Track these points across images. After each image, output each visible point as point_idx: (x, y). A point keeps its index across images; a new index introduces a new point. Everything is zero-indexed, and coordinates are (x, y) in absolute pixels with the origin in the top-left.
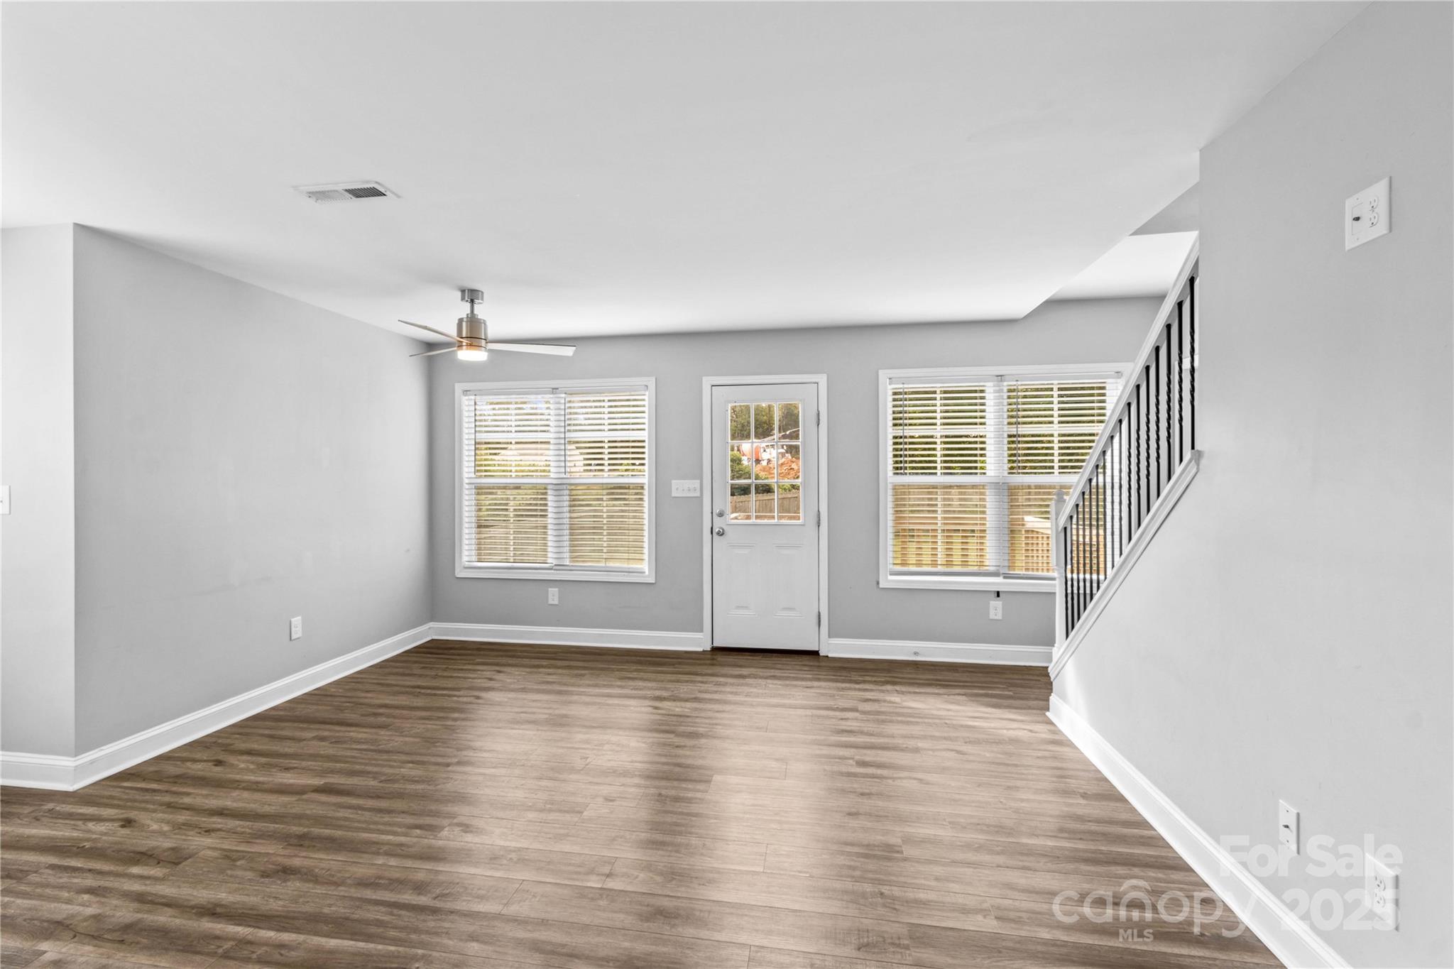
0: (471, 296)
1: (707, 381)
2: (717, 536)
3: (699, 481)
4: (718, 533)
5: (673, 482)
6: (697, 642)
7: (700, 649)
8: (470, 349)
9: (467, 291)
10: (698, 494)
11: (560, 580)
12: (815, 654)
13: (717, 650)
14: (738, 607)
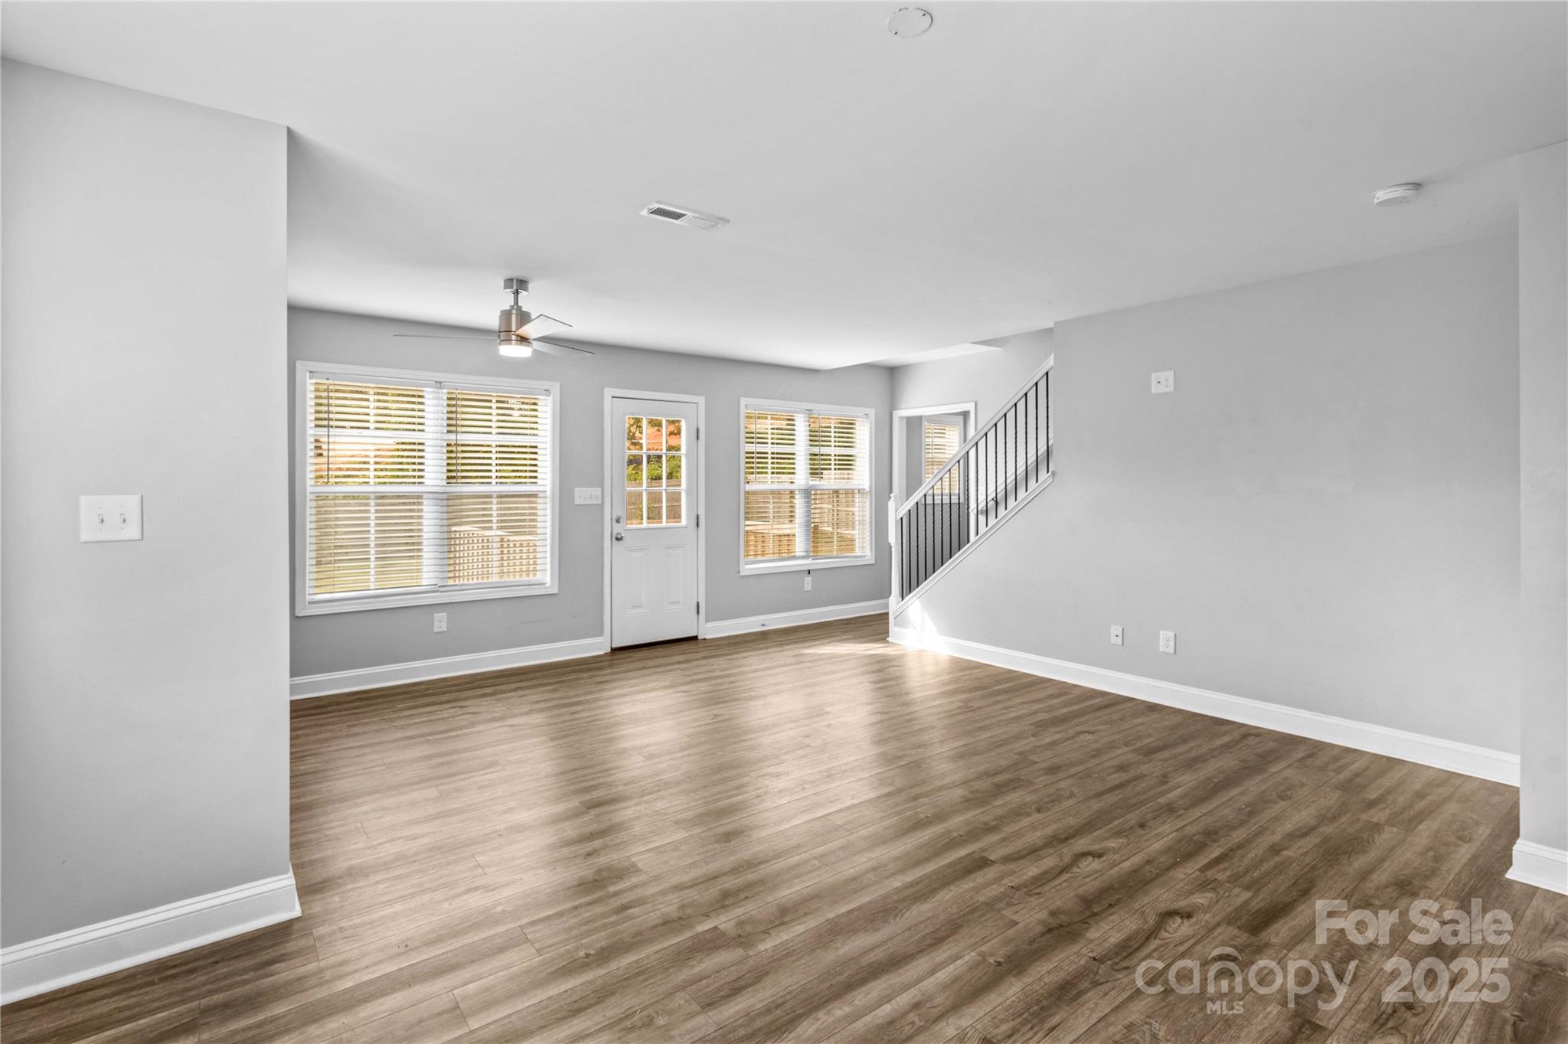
0: (518, 285)
1: (609, 392)
2: (616, 542)
3: (600, 489)
4: (617, 539)
5: (576, 489)
6: (596, 646)
7: (602, 653)
8: (520, 345)
9: (515, 280)
10: (599, 502)
11: (451, 603)
12: (695, 638)
13: (615, 650)
14: (634, 607)
